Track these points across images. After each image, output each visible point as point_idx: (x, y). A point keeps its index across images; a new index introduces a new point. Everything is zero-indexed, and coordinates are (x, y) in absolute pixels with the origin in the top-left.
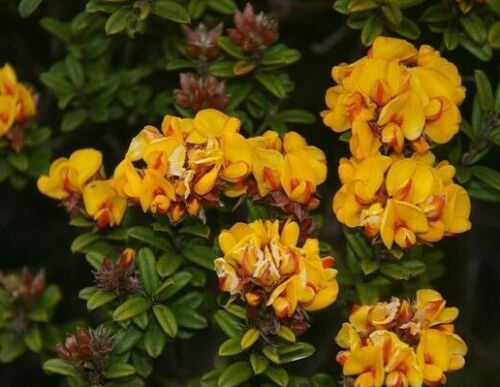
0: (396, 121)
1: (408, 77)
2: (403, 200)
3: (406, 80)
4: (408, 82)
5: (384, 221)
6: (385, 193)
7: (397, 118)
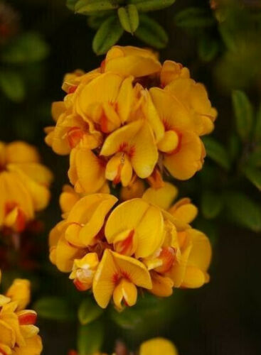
0: (127, 151)
1: (141, 101)
2: (122, 253)
3: (138, 106)
4: (141, 108)
5: (97, 277)
6: (104, 240)
7: (128, 149)
